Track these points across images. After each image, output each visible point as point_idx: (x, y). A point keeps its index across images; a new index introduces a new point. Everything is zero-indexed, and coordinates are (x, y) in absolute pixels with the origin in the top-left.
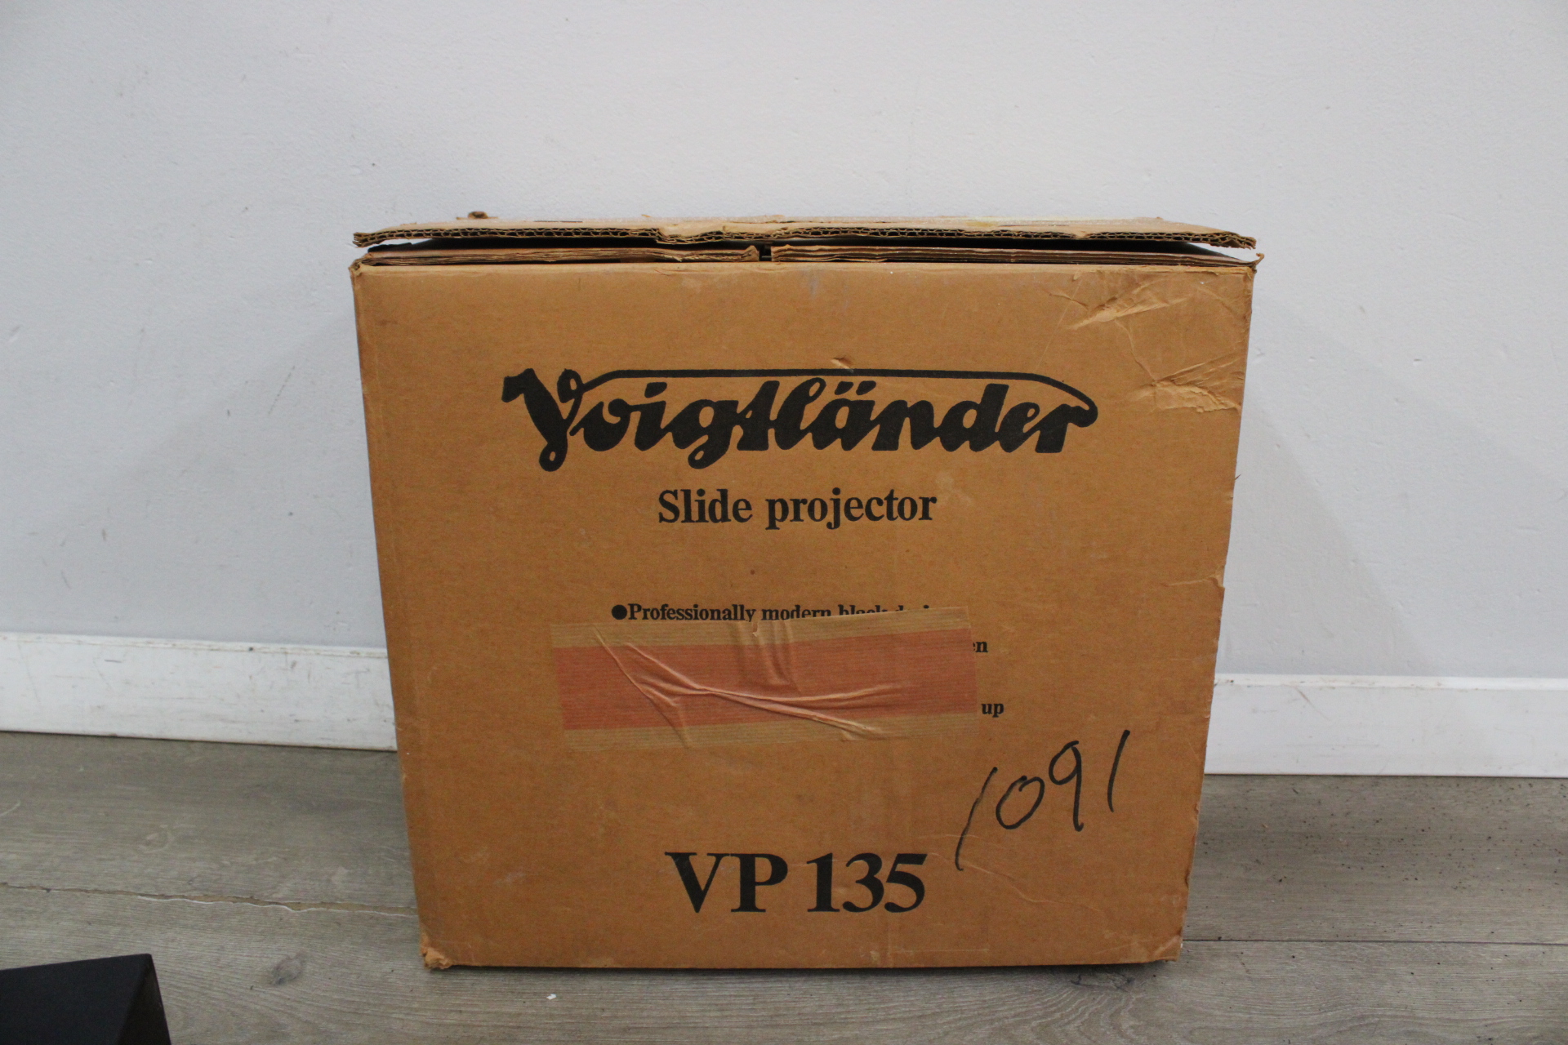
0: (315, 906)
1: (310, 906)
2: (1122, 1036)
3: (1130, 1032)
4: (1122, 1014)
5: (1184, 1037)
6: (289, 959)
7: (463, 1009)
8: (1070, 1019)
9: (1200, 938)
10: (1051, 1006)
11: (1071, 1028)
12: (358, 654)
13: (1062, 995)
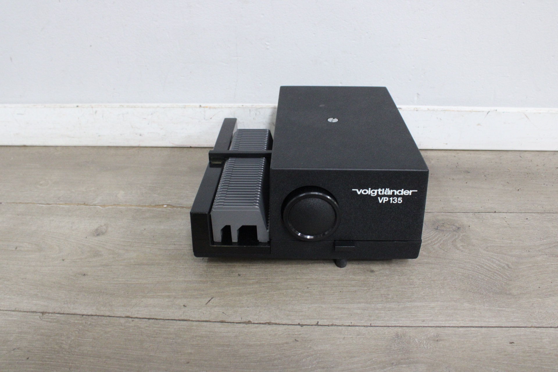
0: (111, 205)
1: (109, 206)
2: (458, 250)
3: (461, 248)
4: (457, 241)
5: (484, 250)
6: (101, 226)
7: (175, 243)
8: (435, 243)
9: (487, 212)
10: (426, 238)
11: (436, 246)
12: (123, 106)
13: (430, 234)
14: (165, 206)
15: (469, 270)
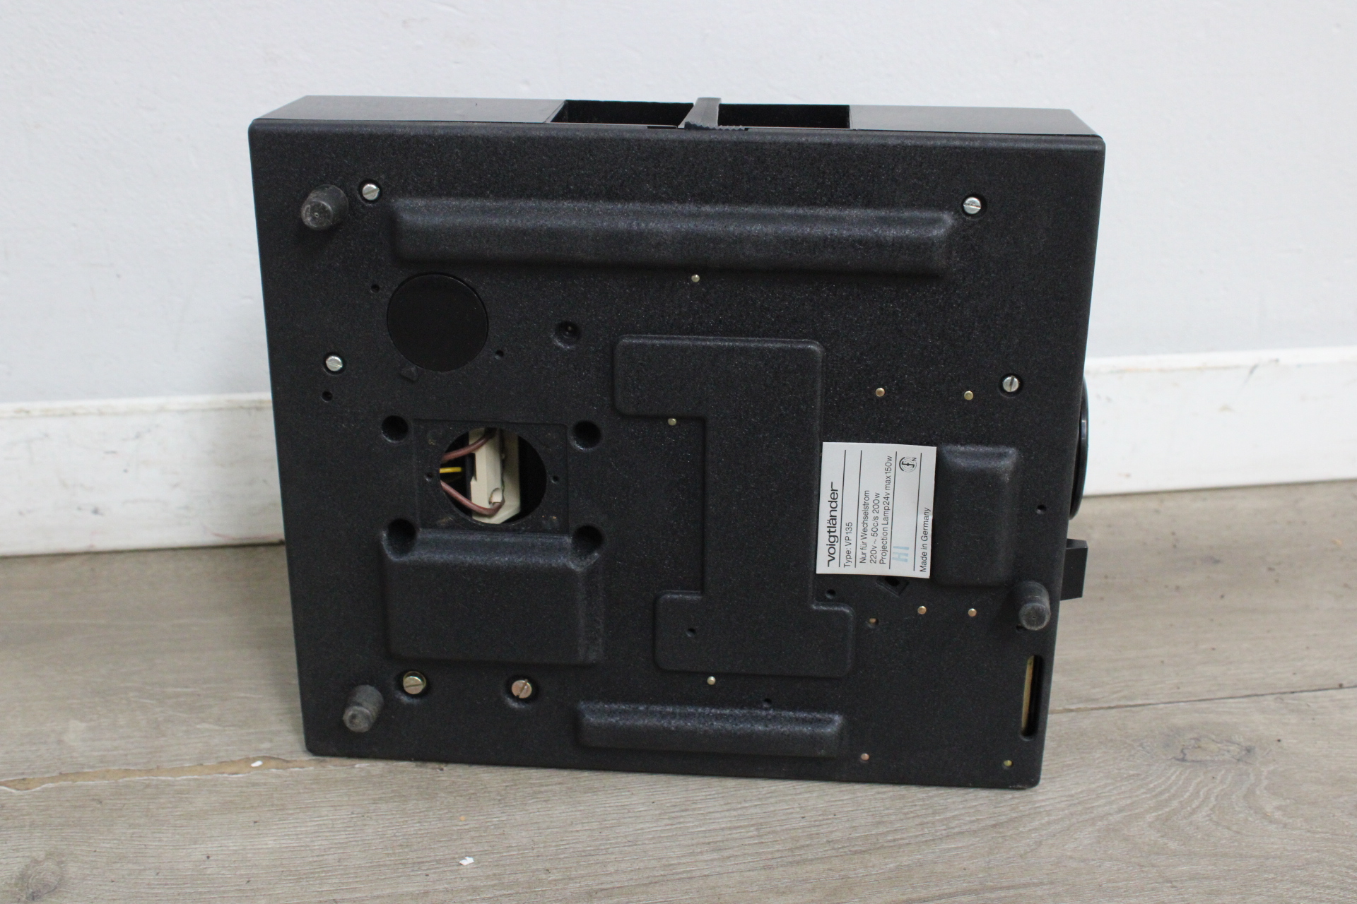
0: (52, 779)
1: (42, 781)
2: (1271, 822)
3: (1278, 815)
4: (1258, 792)
5: (1351, 814)
6: (36, 862)
8: (1194, 806)
10: (1161, 793)
11: (1200, 817)
12: (27, 412)
13: (1169, 778)
14: (258, 763)
15: (1328, 887)
